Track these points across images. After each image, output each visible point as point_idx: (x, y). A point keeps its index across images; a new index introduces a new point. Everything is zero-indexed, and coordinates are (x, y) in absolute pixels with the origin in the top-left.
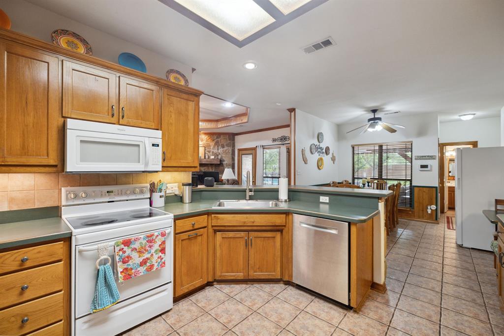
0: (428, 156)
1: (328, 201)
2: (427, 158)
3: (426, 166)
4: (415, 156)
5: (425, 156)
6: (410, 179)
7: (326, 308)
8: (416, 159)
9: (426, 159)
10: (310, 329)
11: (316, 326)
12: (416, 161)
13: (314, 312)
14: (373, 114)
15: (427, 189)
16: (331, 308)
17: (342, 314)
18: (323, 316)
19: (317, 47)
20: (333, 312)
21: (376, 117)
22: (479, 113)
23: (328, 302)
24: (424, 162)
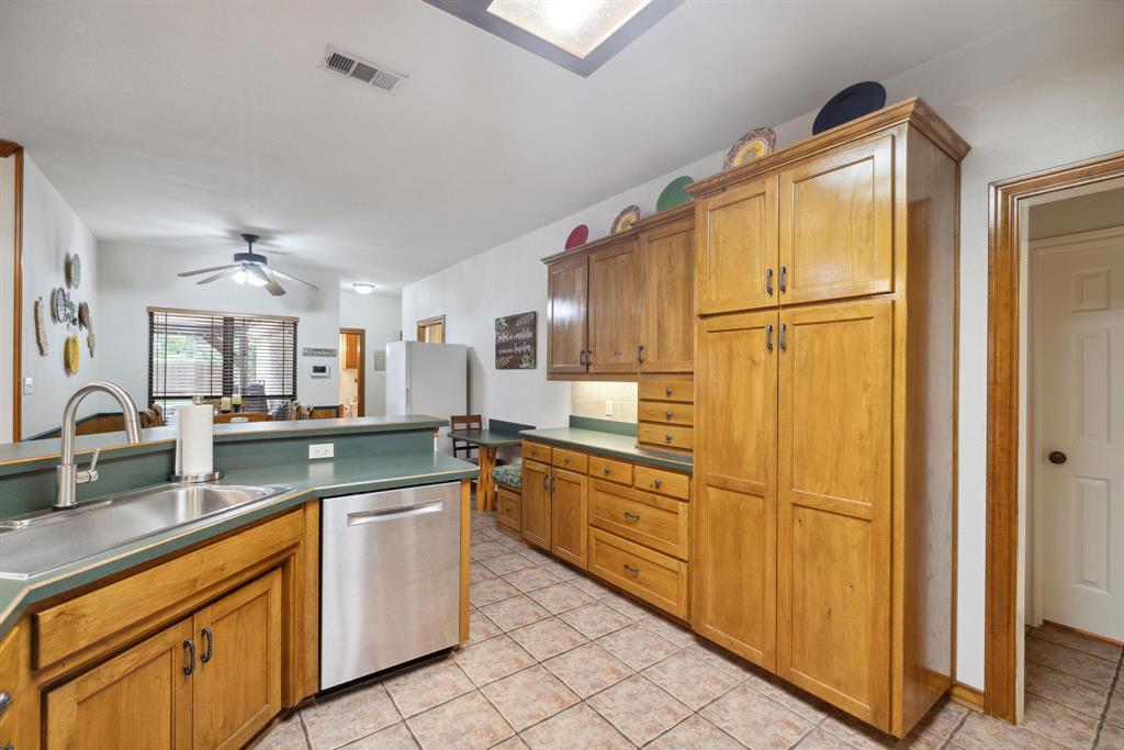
0: (325, 350)
1: (331, 455)
2: (323, 353)
3: (323, 370)
4: (305, 349)
5: (320, 350)
6: (291, 393)
7: (424, 683)
8: (305, 354)
9: (322, 355)
10: (462, 729)
11: (459, 717)
12: (306, 358)
13: (421, 705)
14: (247, 244)
15: (323, 411)
16: (429, 675)
17: (451, 668)
18: (440, 695)
19: (365, 73)
20: (439, 677)
21: (254, 252)
22: (379, 287)
23: (409, 671)
24: (320, 361)
